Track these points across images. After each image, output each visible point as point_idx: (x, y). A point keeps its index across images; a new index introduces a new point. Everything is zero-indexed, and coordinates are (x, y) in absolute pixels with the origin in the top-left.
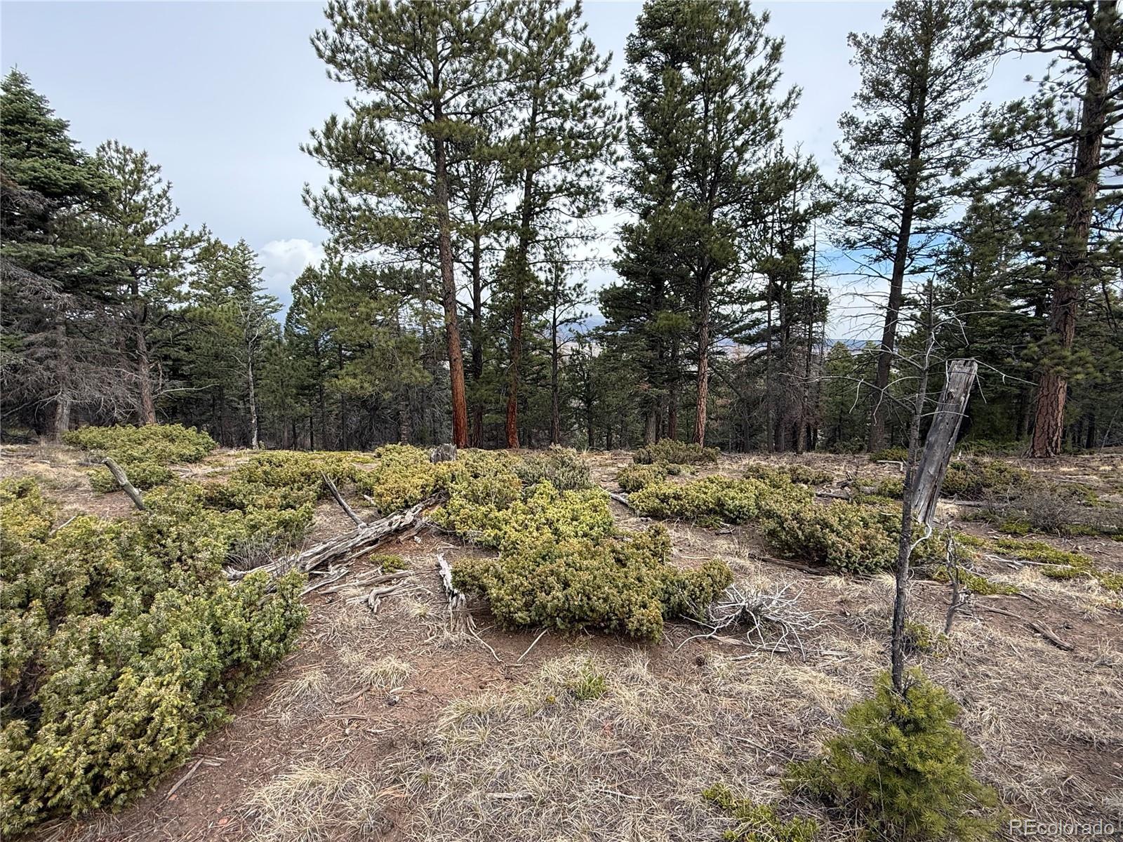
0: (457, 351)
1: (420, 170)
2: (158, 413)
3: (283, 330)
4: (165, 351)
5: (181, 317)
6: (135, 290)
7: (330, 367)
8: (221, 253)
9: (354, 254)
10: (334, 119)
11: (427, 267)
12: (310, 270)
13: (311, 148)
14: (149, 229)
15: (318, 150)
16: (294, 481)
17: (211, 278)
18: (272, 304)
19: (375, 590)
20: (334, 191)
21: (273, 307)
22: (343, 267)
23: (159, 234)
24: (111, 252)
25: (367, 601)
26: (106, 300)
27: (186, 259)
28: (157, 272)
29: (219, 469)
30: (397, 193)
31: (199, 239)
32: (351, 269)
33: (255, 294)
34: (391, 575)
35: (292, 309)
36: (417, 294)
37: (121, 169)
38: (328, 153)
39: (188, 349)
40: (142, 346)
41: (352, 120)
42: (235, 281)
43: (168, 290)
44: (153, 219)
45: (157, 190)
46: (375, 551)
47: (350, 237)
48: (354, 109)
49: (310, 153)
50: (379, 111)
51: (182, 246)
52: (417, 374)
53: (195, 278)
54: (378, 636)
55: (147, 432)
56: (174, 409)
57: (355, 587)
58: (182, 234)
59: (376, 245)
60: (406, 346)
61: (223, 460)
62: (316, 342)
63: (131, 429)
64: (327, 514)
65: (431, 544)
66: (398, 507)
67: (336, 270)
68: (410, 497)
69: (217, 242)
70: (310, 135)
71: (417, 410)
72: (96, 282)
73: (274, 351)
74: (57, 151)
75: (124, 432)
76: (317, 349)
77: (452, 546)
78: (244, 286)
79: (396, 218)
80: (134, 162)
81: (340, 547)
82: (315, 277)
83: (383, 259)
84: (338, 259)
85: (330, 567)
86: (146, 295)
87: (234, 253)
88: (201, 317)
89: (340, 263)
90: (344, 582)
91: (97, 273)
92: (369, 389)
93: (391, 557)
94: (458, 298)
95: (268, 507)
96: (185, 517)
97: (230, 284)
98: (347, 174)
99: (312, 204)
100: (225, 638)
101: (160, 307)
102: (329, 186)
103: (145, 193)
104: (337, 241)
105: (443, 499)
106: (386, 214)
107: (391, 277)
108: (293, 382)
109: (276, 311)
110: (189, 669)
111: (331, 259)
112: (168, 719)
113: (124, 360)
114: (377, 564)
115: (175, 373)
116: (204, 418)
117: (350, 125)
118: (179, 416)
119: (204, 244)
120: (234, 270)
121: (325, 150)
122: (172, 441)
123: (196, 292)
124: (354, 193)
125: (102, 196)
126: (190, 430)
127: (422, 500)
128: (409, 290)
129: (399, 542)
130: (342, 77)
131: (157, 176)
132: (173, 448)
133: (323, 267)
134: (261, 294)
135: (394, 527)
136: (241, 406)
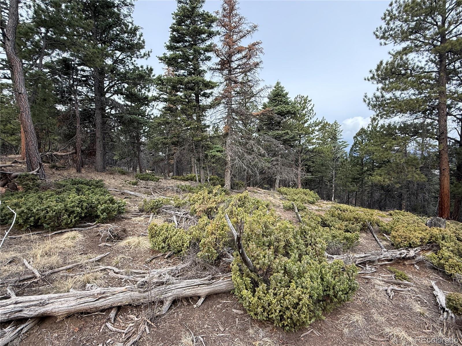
0: (446, 165)
1: (428, 72)
2: (302, 184)
3: (348, 155)
4: (306, 163)
5: (312, 151)
6: (300, 143)
7: (367, 170)
8: (327, 126)
9: (385, 120)
10: (381, 63)
11: (429, 121)
12: (362, 129)
13: (369, 78)
14: (306, 121)
15: (372, 78)
16: (350, 220)
17: (323, 136)
18: (345, 144)
19: (391, 287)
20: (378, 94)
21: (345, 146)
22: (378, 126)
23: (308, 123)
24: (295, 131)
25: (386, 290)
26: (292, 146)
27: (316, 130)
28: (307, 136)
29: (320, 208)
30: (413, 87)
31: (321, 123)
32: (383, 126)
33: (338, 141)
34: (401, 282)
35: (353, 146)
36: (421, 135)
37: (300, 103)
38: (377, 78)
39: (313, 162)
40: (300, 161)
41: (390, 60)
42: (331, 136)
43: (309, 142)
44: (307, 118)
45: (310, 108)
46: (390, 265)
47: (385, 113)
48: (392, 55)
49: (369, 80)
50: (406, 51)
51: (315, 126)
52: (417, 176)
53: (318, 137)
54: (393, 313)
55: (299, 191)
56: (307, 183)
57: (380, 280)
58: (316, 121)
59: (398, 114)
60: (411, 162)
61: (322, 205)
62: (362, 159)
63: (294, 189)
64: (364, 238)
65: (426, 272)
66: (405, 246)
67: (375, 128)
68: (413, 243)
69: (327, 122)
70: (369, 73)
71: (414, 194)
72: (290, 141)
73: (344, 163)
74: (285, 102)
75: (292, 190)
76: (362, 162)
77: (441, 278)
78: (334, 138)
79: (411, 100)
80: (304, 100)
81: (372, 258)
82: (365, 132)
83: (401, 120)
84: (376, 123)
85: (367, 265)
86: (303, 144)
87: (332, 126)
88: (319, 151)
89: (377, 125)
90: (374, 275)
91: (291, 138)
92: (387, 182)
93: (401, 272)
94: (449, 135)
95: (339, 229)
96: (314, 229)
97: (329, 138)
98: (385, 85)
99: (367, 101)
100: (325, 283)
101: (306, 148)
102: (376, 92)
103: (306, 110)
104: (377, 115)
105: (435, 248)
106: (405, 98)
107: (405, 128)
108: (351, 176)
109: (346, 147)
110: (312, 290)
111: (373, 123)
112: (304, 307)
113: (294, 166)
114: (391, 272)
115: (308, 171)
116: (315, 187)
117: (389, 62)
118: (308, 185)
119: (322, 124)
120: (331, 132)
121: (376, 77)
122: (306, 195)
123: (318, 141)
124: (388, 92)
125: (294, 113)
126: (312, 192)
127: (420, 246)
128: (416, 133)
129: (404, 264)
130: (387, 42)
131: (310, 103)
132: (306, 197)
133: (368, 127)
134: (341, 140)
135: (402, 256)
136: (328, 184)
